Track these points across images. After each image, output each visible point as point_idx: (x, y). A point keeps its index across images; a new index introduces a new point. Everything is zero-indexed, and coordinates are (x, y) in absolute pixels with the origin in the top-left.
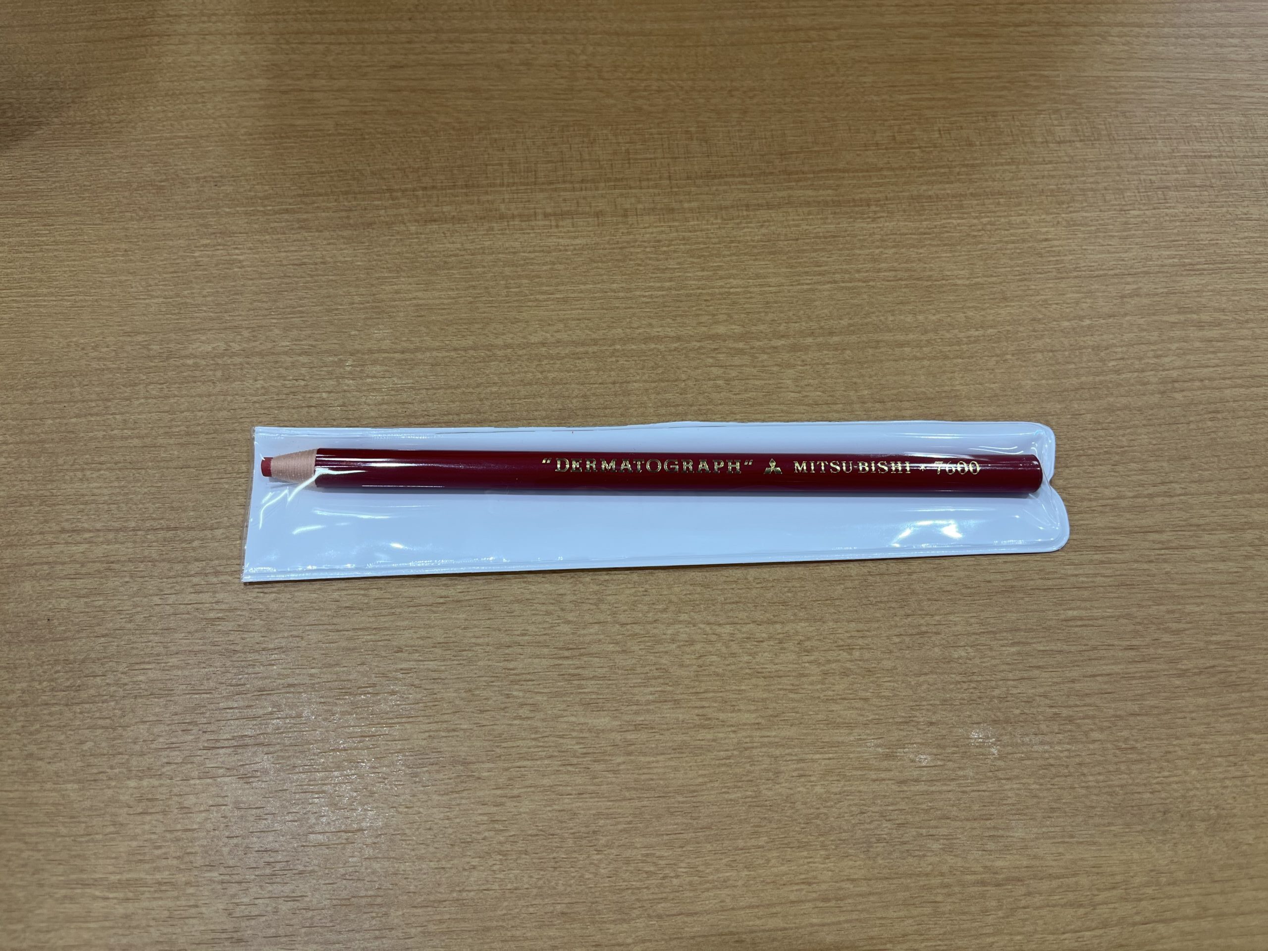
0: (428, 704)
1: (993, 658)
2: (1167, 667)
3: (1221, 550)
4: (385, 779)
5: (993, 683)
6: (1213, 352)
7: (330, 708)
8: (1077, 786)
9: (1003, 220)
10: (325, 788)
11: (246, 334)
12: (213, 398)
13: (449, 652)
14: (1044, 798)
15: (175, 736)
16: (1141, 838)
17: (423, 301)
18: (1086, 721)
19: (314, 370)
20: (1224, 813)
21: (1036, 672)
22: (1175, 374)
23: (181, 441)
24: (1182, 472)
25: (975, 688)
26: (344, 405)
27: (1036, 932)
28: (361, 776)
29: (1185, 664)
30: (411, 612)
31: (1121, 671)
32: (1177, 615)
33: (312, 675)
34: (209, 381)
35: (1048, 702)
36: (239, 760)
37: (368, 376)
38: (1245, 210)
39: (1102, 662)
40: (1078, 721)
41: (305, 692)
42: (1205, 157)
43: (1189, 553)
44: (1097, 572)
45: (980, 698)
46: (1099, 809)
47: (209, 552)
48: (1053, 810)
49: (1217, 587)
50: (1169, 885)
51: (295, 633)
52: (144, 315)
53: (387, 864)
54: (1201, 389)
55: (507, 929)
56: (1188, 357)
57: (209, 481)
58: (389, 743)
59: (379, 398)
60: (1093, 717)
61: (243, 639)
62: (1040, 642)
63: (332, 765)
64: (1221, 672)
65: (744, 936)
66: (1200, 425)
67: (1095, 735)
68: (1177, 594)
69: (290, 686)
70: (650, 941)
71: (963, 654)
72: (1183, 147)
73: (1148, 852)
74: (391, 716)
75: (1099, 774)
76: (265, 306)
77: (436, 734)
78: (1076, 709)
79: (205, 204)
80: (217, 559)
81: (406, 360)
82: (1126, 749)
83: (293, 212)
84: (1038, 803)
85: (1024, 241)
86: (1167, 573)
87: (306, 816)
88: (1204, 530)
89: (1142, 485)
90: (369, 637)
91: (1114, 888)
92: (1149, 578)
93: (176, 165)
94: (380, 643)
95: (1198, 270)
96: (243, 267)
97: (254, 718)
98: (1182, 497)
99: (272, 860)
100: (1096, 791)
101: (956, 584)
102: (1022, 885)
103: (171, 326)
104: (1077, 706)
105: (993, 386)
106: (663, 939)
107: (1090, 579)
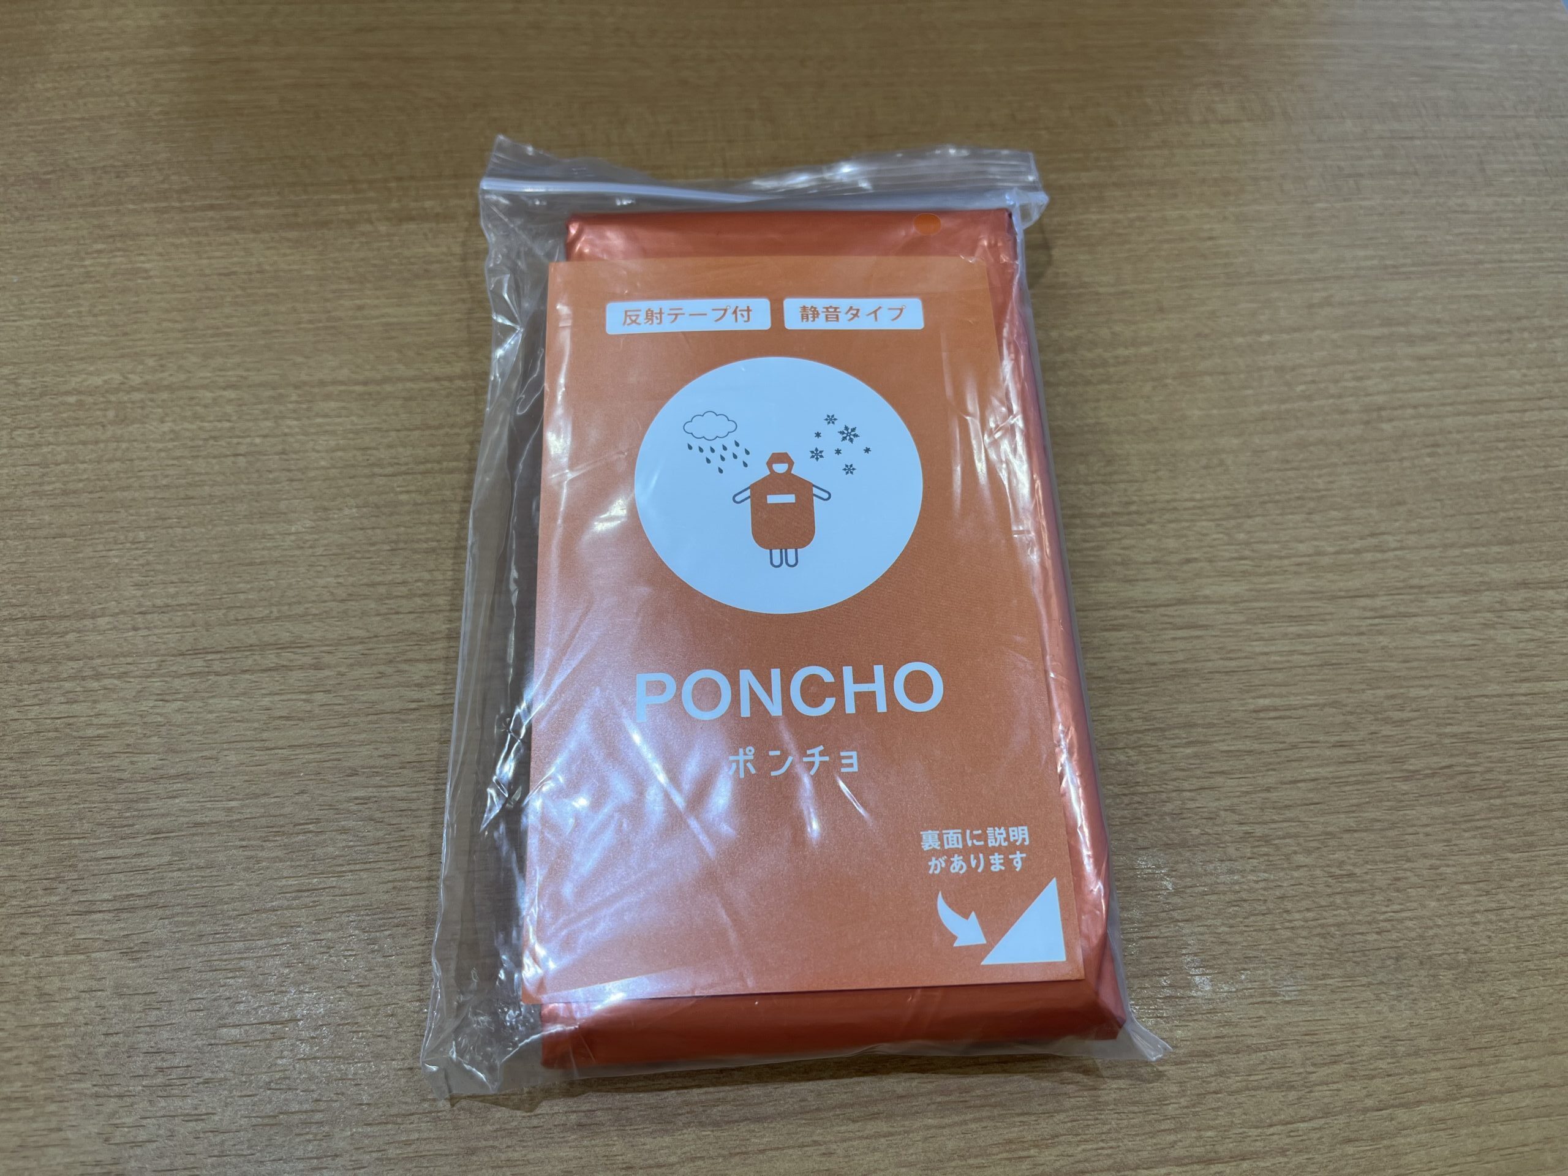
0: (393, 845)
1: (1162, 762)
2: (1389, 769)
3: (1452, 617)
4: (329, 948)
5: (1164, 796)
6: (1429, 373)
7: (253, 853)
8: (1278, 927)
9: (1154, 215)
10: (242, 964)
11: (151, 362)
12: (102, 445)
13: (423, 774)
14: (1236, 943)
15: (35, 898)
16: (1368, 994)
17: (395, 320)
18: (1288, 840)
19: (244, 408)
20: (1477, 957)
21: (1219, 780)
22: (1380, 399)
23: (54, 502)
24: (1396, 521)
25: (1139, 802)
26: (284, 452)
27: (1232, 1125)
28: (296, 946)
29: (1413, 764)
30: (370, 722)
31: (1330, 775)
32: (1399, 701)
33: (230, 810)
34: (97, 424)
35: (1237, 817)
36: (122, 929)
37: (317, 415)
38: (1460, 201)
39: (1304, 764)
40: (1276, 842)
41: (219, 834)
42: (1406, 138)
43: (1411, 622)
44: (1293, 648)
45: (1147, 815)
46: (1309, 957)
47: (89, 647)
48: (1248, 959)
49: (1448, 664)
50: (1409, 1055)
51: (204, 754)
52: (13, 340)
53: (330, 1066)
54: (1413, 417)
55: (500, 1151)
56: (1397, 379)
57: (91, 554)
58: (337, 898)
59: (332, 443)
60: (1296, 836)
61: (132, 763)
62: (1223, 741)
63: (254, 931)
64: (1461, 774)
65: (835, 1147)
66: (1416, 462)
67: (1301, 859)
68: (1398, 674)
69: (197, 825)
70: (702, 1158)
71: (1122, 758)
72: (1378, 127)
73: (1379, 1013)
74: (340, 861)
75: (1308, 910)
76: (178, 326)
77: (402, 884)
78: (1273, 826)
79: (102, 200)
80: (100, 656)
81: (370, 394)
82: (1342, 876)
83: (221, 208)
84: (1227, 952)
85: (1182, 240)
86: (1383, 648)
87: (216, 1003)
88: (1428, 593)
89: (1346, 538)
90: (312, 756)
91: (1335, 1062)
92: (1360, 655)
93: (67, 153)
94: (328, 764)
95: (1404, 273)
96: (150, 277)
97: (146, 870)
98: (1398, 553)
99: (165, 1065)
100: (1304, 933)
101: (1110, 668)
102: (1212, 1062)
103: (48, 354)
104: (1274, 822)
105: (1149, 417)
106: (720, 1155)
107: (1284, 659)
